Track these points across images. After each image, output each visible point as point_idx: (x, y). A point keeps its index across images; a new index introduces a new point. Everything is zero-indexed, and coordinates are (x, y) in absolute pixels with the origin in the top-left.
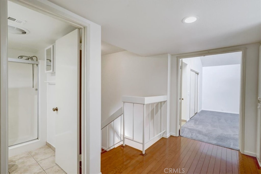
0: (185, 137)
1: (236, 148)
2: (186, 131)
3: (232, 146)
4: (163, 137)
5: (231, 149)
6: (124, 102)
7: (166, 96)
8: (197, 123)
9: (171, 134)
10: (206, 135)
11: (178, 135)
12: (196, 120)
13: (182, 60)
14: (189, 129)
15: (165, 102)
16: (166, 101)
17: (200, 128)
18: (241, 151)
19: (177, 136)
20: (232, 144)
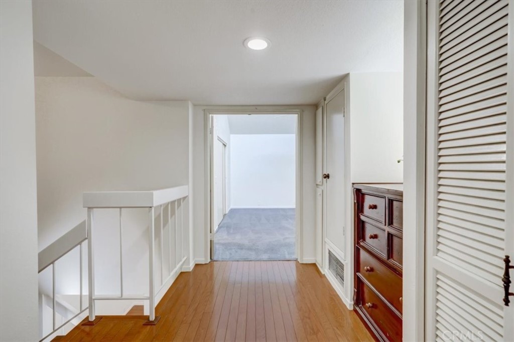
0: (220, 260)
1: (292, 257)
2: (219, 250)
3: (287, 257)
4: (183, 271)
5: (288, 261)
6: (89, 208)
7: (186, 187)
8: (232, 231)
9: (195, 262)
10: (250, 249)
11: (209, 260)
12: (228, 227)
13: (212, 118)
14: (223, 244)
15: (184, 198)
16: (187, 196)
17: (238, 238)
18: (299, 260)
19: (208, 262)
20: (286, 253)
